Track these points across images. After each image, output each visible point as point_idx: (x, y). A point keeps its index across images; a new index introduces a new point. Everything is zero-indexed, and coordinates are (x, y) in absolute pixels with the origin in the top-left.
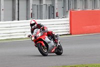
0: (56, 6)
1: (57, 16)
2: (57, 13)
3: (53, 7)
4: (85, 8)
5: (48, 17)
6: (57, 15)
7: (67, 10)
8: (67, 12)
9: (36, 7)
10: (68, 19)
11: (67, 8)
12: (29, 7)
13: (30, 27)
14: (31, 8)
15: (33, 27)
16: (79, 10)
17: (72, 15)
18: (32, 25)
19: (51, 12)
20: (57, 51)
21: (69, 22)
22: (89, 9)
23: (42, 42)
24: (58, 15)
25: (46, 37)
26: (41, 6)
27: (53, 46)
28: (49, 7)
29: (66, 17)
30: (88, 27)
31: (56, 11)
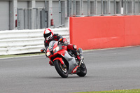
0: (51, 11)
1: (52, 25)
2: (52, 20)
3: (47, 12)
4: (91, 13)
5: (39, 26)
6: (52, 23)
7: (66, 16)
8: (66, 19)
9: (22, 11)
10: (68, 28)
11: (66, 14)
12: (13, 12)
13: (44, 38)
14: (15, 13)
15: (47, 38)
16: (83, 16)
17: (73, 23)
18: (46, 36)
19: (44, 19)
20: (79, 71)
21: (68, 33)
22: (97, 14)
23: (61, 59)
24: (54, 24)
25: (66, 52)
26: (29, 11)
27: (75, 65)
28: (41, 12)
29: (64, 26)
30: (95, 39)
31: (50, 18)
